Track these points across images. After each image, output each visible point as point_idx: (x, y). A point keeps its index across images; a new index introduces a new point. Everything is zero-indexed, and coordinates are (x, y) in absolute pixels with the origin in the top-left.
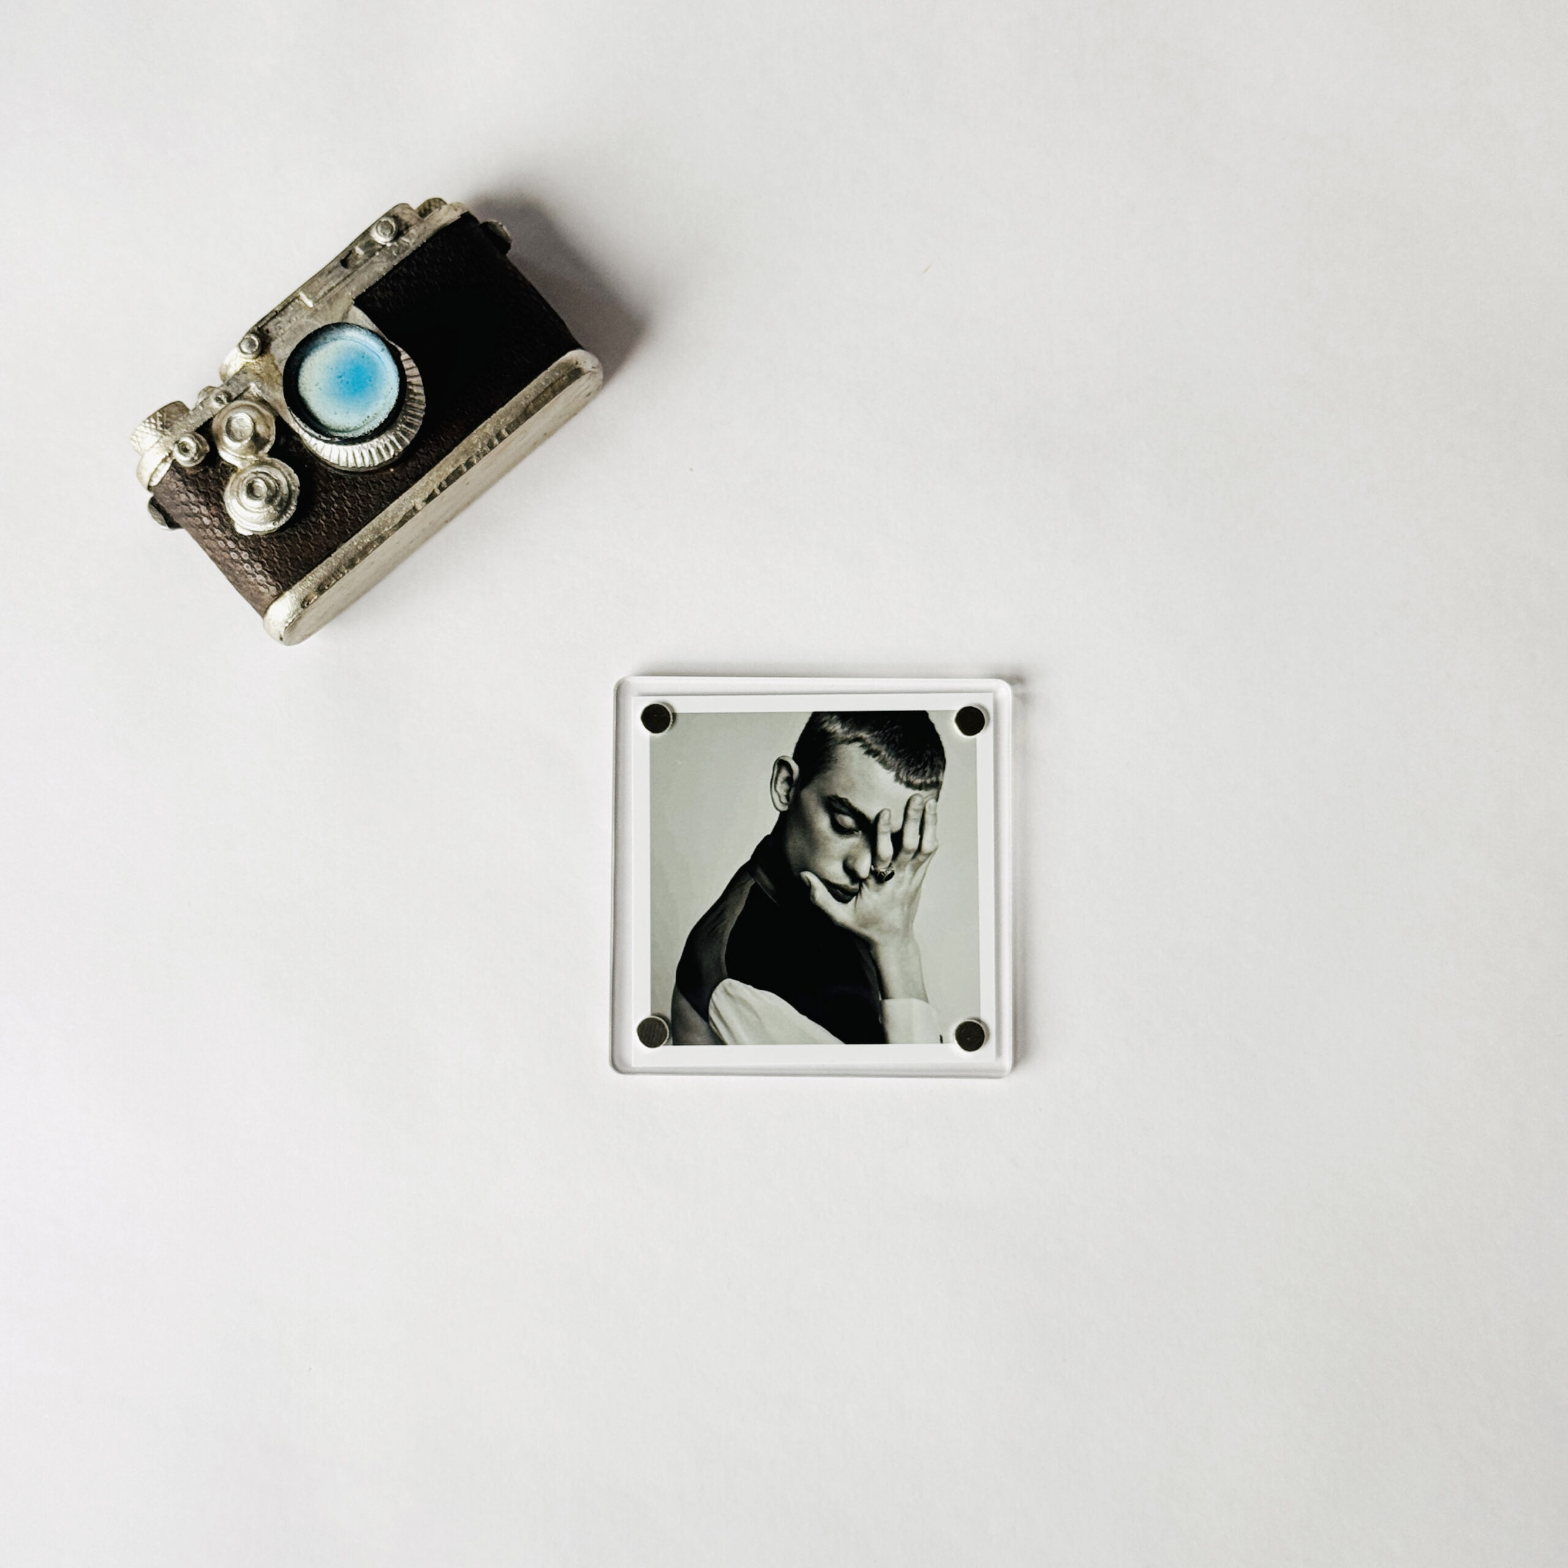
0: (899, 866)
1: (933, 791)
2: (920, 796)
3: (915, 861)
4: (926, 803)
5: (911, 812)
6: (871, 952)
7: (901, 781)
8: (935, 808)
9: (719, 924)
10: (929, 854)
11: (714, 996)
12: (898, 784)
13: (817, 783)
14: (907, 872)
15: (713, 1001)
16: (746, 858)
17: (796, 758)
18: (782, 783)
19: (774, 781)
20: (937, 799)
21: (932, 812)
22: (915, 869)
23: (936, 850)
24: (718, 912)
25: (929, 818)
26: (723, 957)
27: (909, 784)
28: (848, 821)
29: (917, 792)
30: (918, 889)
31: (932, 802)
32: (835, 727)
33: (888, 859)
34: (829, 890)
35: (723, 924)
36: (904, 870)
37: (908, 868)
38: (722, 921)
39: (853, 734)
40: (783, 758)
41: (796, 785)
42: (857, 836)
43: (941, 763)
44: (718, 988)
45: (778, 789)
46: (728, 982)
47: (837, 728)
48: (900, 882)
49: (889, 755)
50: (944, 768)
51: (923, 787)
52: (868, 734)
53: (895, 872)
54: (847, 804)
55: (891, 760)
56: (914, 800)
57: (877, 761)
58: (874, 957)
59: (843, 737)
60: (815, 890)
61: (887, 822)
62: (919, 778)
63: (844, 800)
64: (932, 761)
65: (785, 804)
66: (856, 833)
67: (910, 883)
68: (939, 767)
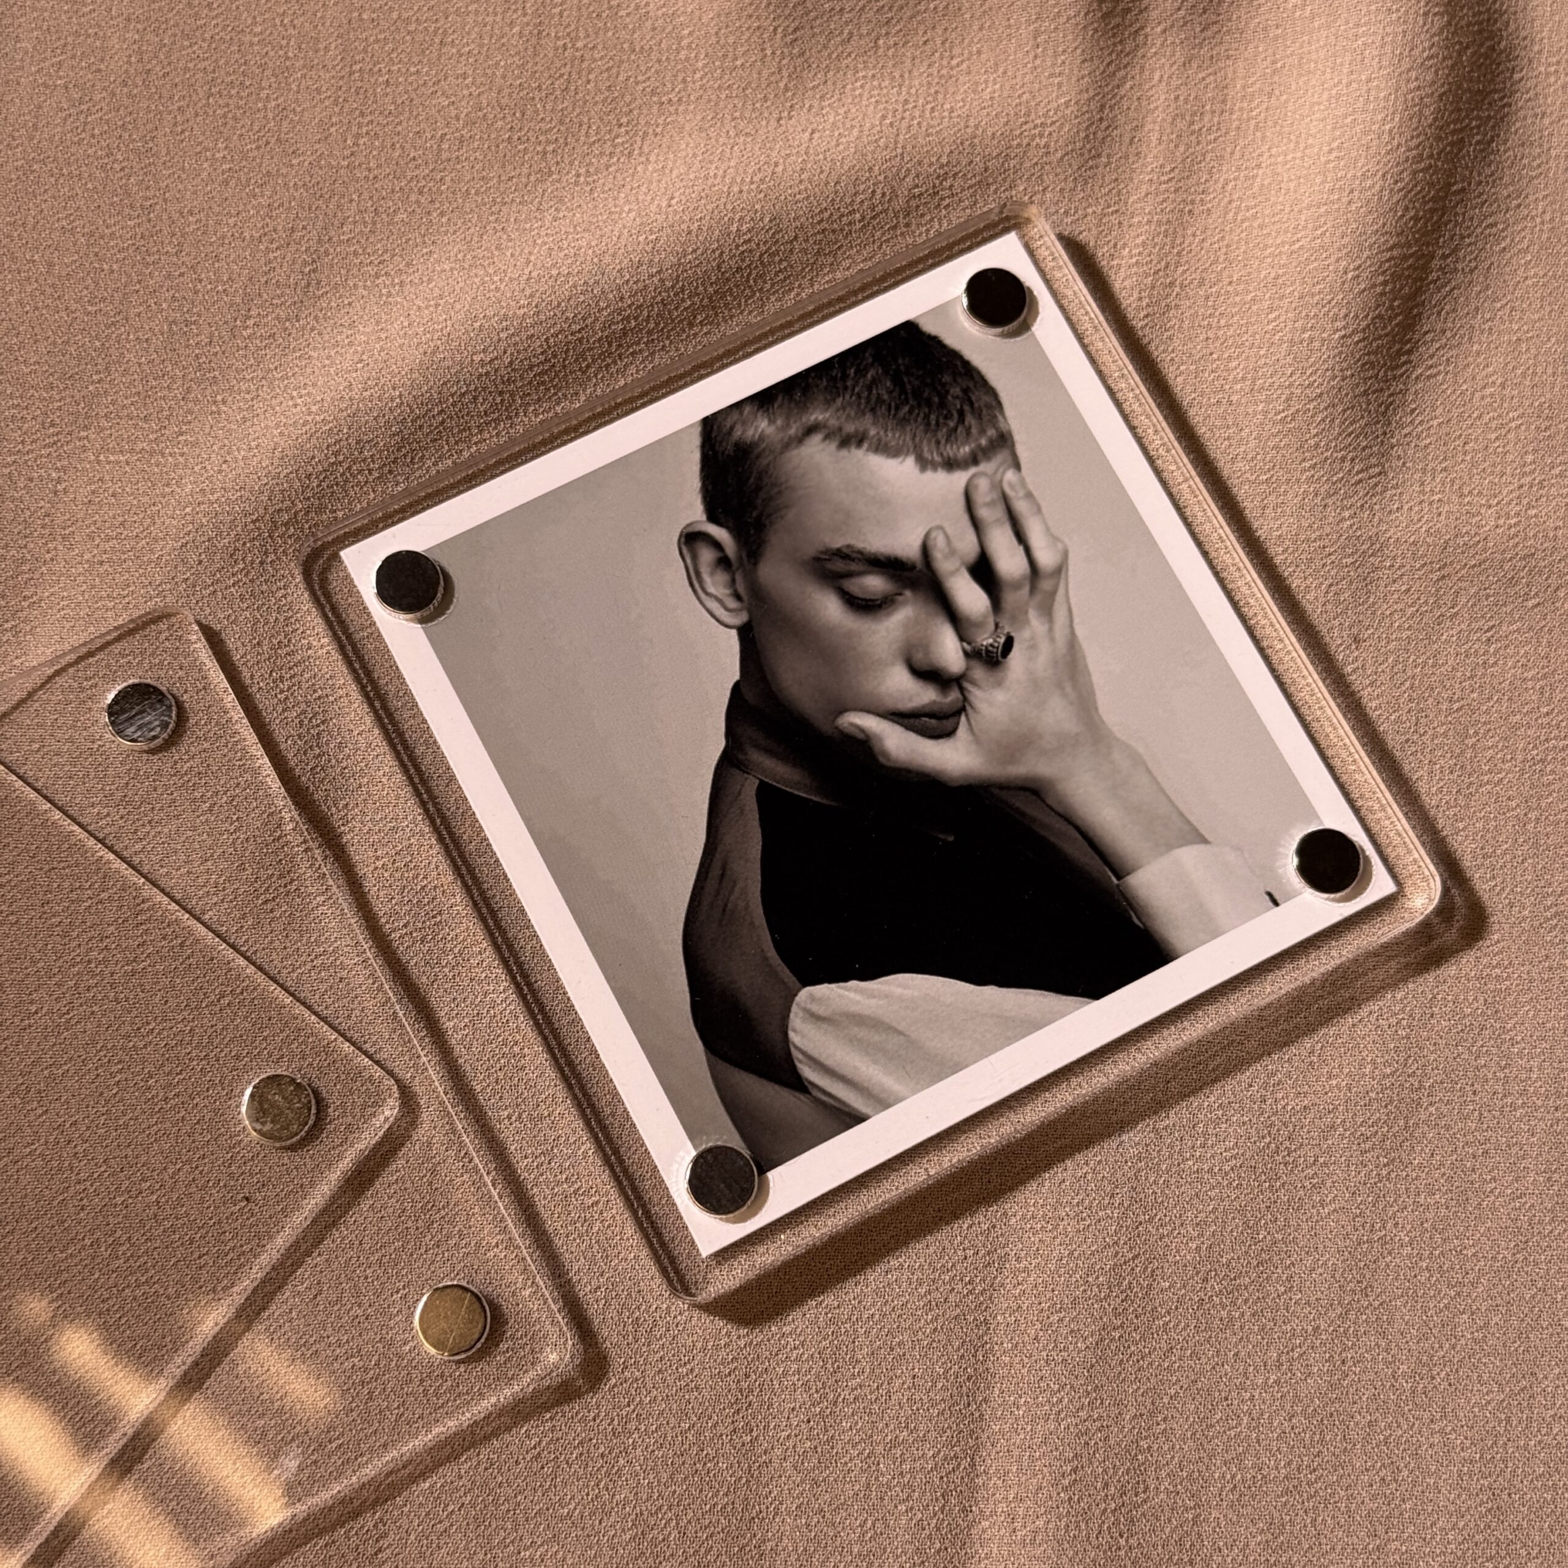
0: (1014, 619)
1: (1001, 456)
2: (984, 474)
3: (1038, 597)
4: (1001, 481)
5: (983, 513)
6: (1049, 801)
7: (934, 467)
8: (1023, 482)
9: (731, 892)
10: (1059, 571)
11: (792, 1035)
12: (929, 474)
13: (778, 543)
14: (1036, 624)
15: (796, 1047)
16: (717, 744)
17: (713, 517)
18: (712, 574)
19: (694, 579)
20: (1017, 466)
21: (1021, 493)
22: (1047, 611)
23: (1065, 555)
24: (715, 872)
25: (1021, 506)
26: (772, 953)
27: (951, 465)
28: (874, 584)
29: (973, 470)
30: (1073, 643)
31: (1010, 475)
32: (756, 428)
33: (985, 617)
34: (908, 728)
35: (737, 889)
36: (1027, 622)
37: (1032, 615)
38: (735, 883)
39: (798, 424)
40: (690, 530)
41: (741, 564)
42: (904, 603)
43: (987, 399)
44: (792, 1015)
45: (711, 590)
46: (805, 994)
47: (762, 427)
48: (1033, 647)
49: (886, 431)
50: (1000, 404)
51: (980, 455)
52: (827, 410)
53: (1013, 634)
54: (854, 555)
55: (894, 435)
56: (976, 487)
57: (868, 450)
58: (1060, 810)
59: (782, 440)
60: (880, 739)
61: (947, 550)
62: (964, 444)
63: (845, 550)
64: (971, 404)
65: (740, 610)
66: (900, 598)
67: (1052, 640)
68: (989, 407)
